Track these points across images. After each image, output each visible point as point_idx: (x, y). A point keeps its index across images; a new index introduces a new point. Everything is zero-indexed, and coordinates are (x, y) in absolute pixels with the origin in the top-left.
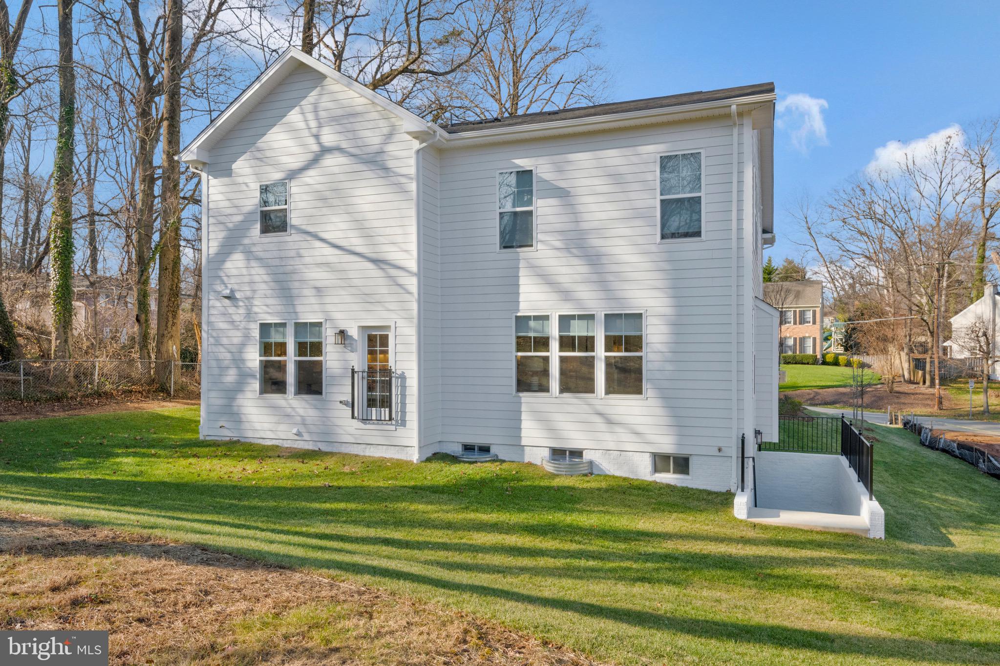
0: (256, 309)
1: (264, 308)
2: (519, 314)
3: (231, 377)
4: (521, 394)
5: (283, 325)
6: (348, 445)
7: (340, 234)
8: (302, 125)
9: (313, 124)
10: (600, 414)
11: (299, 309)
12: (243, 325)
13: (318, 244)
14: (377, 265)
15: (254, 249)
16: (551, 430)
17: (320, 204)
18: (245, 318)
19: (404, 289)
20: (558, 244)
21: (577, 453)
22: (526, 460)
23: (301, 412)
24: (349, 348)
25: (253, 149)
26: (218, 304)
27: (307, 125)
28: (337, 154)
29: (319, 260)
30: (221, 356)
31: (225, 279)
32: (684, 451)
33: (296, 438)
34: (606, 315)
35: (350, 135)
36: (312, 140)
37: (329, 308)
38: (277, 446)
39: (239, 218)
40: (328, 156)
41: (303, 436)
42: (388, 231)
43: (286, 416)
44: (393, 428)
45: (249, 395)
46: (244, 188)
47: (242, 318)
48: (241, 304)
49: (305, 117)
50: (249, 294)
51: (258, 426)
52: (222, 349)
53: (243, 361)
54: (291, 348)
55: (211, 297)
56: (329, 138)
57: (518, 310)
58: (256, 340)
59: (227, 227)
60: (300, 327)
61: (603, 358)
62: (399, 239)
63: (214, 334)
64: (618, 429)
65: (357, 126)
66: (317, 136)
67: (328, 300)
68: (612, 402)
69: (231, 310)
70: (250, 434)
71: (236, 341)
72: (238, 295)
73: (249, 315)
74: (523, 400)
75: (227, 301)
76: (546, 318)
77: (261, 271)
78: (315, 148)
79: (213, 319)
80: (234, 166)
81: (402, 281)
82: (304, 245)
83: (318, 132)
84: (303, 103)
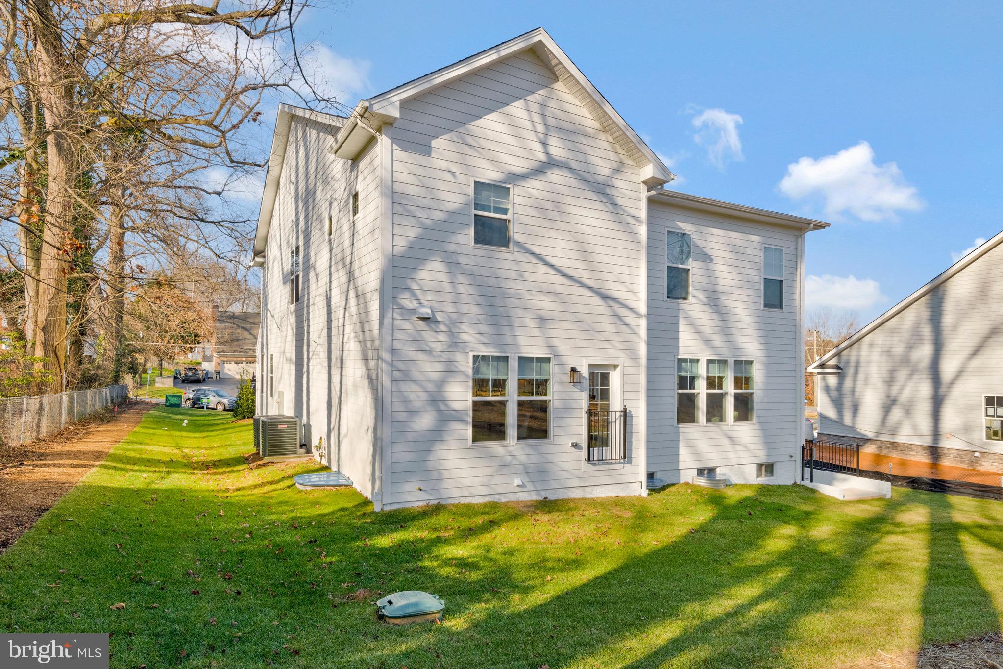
0: (465, 337)
1: (477, 336)
2: (679, 357)
3: (425, 421)
4: (681, 425)
5: (506, 359)
6: (574, 489)
7: (568, 263)
8: (528, 125)
9: (540, 128)
10: (729, 438)
11: (522, 340)
12: (445, 356)
13: (543, 268)
14: (606, 302)
15: (462, 260)
16: (697, 454)
17: (546, 224)
18: (449, 347)
19: (632, 329)
20: (704, 300)
21: (711, 471)
22: (682, 481)
23: (523, 459)
24: (579, 387)
25: (461, 130)
26: (407, 326)
27: (534, 126)
28: (565, 173)
29: (545, 287)
30: (412, 396)
31: (418, 292)
32: (771, 460)
33: (518, 489)
34: (735, 361)
35: (581, 157)
36: (538, 147)
37: (556, 342)
38: (494, 503)
39: (438, 215)
40: (556, 171)
41: (526, 487)
42: (617, 269)
43: (504, 466)
44: (621, 466)
45: (453, 444)
46: (448, 176)
47: (445, 347)
48: (442, 327)
49: (530, 115)
50: (454, 316)
51: (467, 482)
52: (414, 387)
53: (444, 401)
54: (512, 386)
55: (396, 316)
56: (557, 150)
57: (678, 353)
58: (467, 376)
59: (422, 223)
60: (524, 361)
61: (733, 394)
62: (626, 279)
63: (400, 365)
64: (739, 448)
65: (589, 150)
66: (544, 144)
67: (552, 333)
68: (736, 428)
69: (428, 335)
70: (455, 493)
71: (435, 376)
72: (439, 317)
73: (454, 344)
74: (681, 430)
75: (421, 322)
76: (698, 361)
77: (472, 290)
78: (542, 157)
79: (398, 345)
80: (434, 143)
81: (629, 320)
82: (527, 267)
83: (546, 138)
84: (529, 98)
